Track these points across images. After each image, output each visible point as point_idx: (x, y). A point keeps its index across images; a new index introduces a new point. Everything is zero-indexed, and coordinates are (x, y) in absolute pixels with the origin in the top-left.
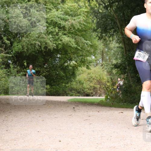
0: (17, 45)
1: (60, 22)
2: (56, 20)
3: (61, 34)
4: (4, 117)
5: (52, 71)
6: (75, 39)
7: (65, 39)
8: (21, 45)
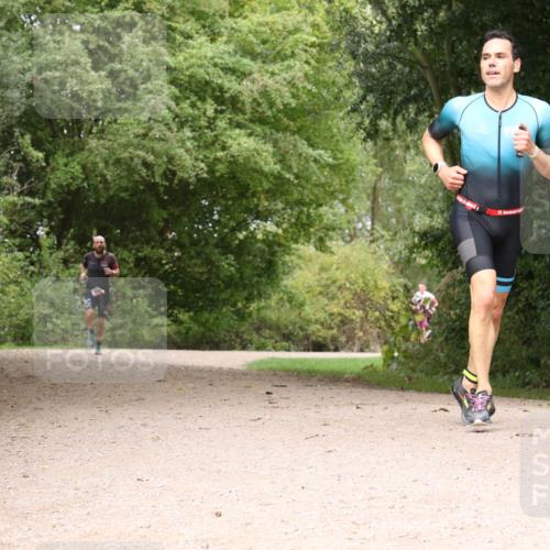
0: (66, 165)
1: (220, 81)
2: (208, 74)
3: (225, 126)
4: (13, 425)
5: (192, 258)
6: (275, 143)
7: (239, 144)
8: (79, 164)
